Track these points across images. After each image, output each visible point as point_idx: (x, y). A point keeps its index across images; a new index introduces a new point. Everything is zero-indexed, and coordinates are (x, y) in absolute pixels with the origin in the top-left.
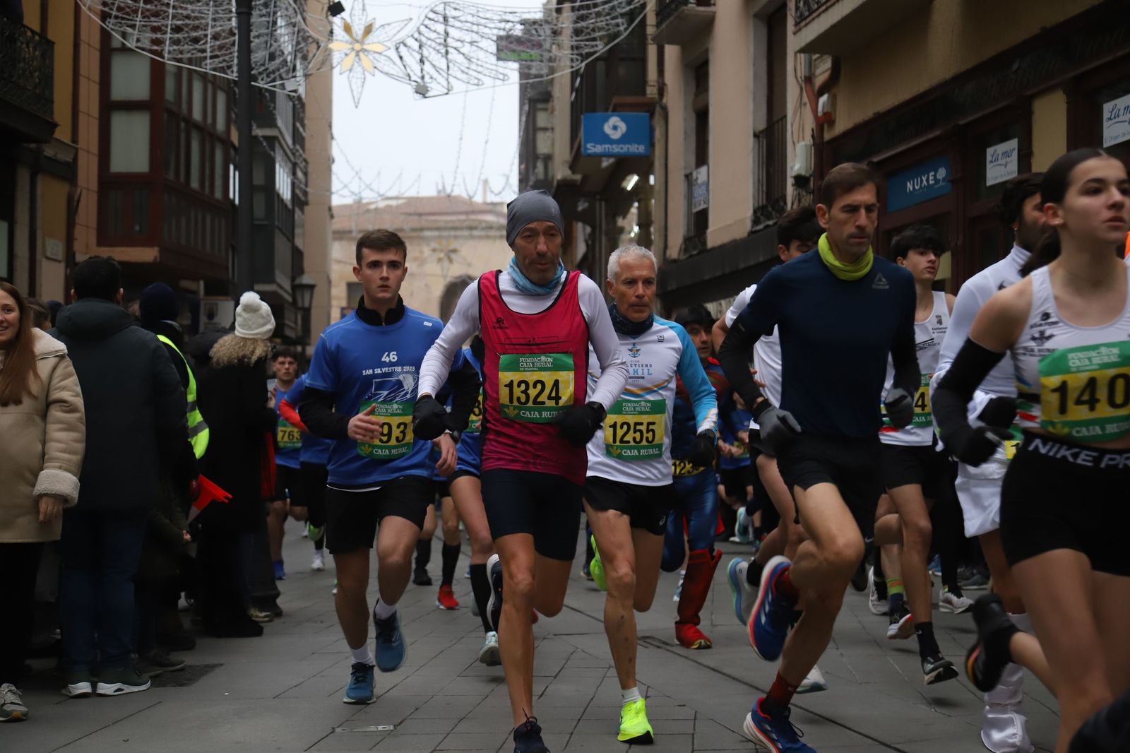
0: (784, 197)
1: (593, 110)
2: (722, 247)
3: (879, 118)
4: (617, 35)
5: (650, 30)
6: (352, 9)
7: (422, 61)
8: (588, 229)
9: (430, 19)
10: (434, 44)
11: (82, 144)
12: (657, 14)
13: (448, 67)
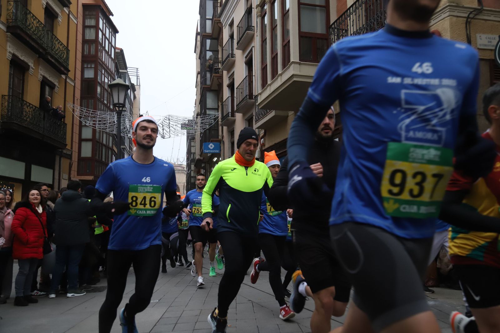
1: (206, 142)
4: (212, 124)
5: (220, 123)
7: (163, 130)
9: (165, 119)
10: (166, 126)
11: (74, 149)
12: (222, 119)
13: (170, 131)
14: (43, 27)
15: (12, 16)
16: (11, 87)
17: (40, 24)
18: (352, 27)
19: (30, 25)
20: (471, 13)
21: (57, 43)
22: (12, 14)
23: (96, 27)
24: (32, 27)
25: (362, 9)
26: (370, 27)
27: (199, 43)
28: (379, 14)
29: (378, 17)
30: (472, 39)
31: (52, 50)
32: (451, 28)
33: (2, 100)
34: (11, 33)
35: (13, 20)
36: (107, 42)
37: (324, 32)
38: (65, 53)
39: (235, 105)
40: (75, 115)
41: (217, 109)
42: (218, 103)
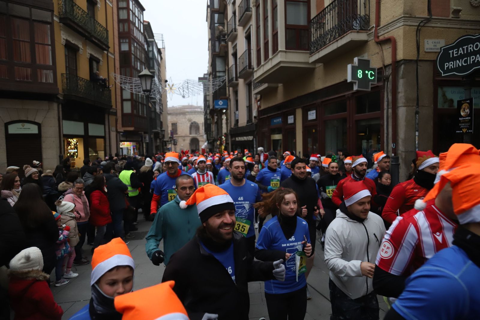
0: (252, 119)
1: (216, 99)
2: (241, 127)
3: (269, 108)
4: (220, 85)
5: (227, 84)
6: (169, 81)
7: (183, 91)
8: (217, 117)
9: (185, 83)
10: (186, 88)
11: (118, 108)
12: (228, 82)
13: (189, 92)
14: (86, 15)
15: (62, 9)
16: (67, 66)
17: (84, 13)
18: (329, 18)
19: (76, 15)
20: (422, 22)
21: (98, 26)
22: (61, 8)
23: (128, 8)
24: (78, 17)
25: (335, 11)
26: (341, 27)
27: (209, 14)
29: (347, 20)
30: (420, 44)
31: (95, 33)
32: (404, 36)
33: (62, 78)
34: (62, 23)
35: (63, 12)
36: (137, 19)
37: (306, 24)
38: (105, 33)
39: (238, 72)
40: (117, 82)
41: (224, 72)
42: (225, 67)
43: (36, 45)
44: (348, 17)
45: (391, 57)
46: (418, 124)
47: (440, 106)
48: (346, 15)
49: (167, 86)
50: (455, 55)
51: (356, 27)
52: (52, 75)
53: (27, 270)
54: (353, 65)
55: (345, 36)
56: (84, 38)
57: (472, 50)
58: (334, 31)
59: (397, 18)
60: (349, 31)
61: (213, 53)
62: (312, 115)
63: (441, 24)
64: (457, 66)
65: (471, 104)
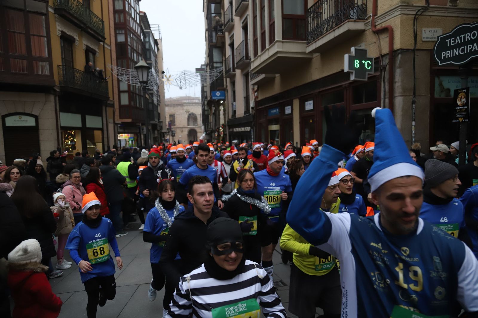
0: (250, 110)
1: (214, 90)
2: (238, 118)
3: (266, 99)
4: (218, 76)
5: (224, 75)
6: (166, 73)
7: (181, 82)
8: (214, 108)
9: (182, 74)
10: (183, 79)
11: (115, 100)
12: (225, 72)
13: (186, 83)
14: (82, 6)
16: (64, 57)
17: (79, 4)
18: (326, 8)
19: (71, 6)
20: (419, 10)
21: (94, 17)
24: (74, 7)
26: (338, 17)
27: (206, 4)
28: (345, 8)
29: (344, 9)
30: (418, 33)
31: (91, 24)
32: (401, 25)
33: (58, 69)
34: (57, 14)
35: (58, 3)
36: (133, 10)
37: (303, 13)
38: (101, 24)
39: (235, 63)
40: (113, 74)
41: (222, 62)
42: (222, 57)
43: (31, 36)
44: (345, 6)
45: (388, 46)
46: (414, 114)
47: (436, 96)
48: (344, 4)
49: (165, 77)
50: (452, 44)
51: (353, 16)
52: (48, 67)
53: (24, 262)
54: (349, 55)
55: (342, 25)
56: (80, 29)
57: (469, 39)
58: (331, 20)
59: (395, 7)
60: (346, 20)
61: (210, 44)
62: (309, 106)
63: (438, 12)
64: (454, 55)
65: (467, 94)
